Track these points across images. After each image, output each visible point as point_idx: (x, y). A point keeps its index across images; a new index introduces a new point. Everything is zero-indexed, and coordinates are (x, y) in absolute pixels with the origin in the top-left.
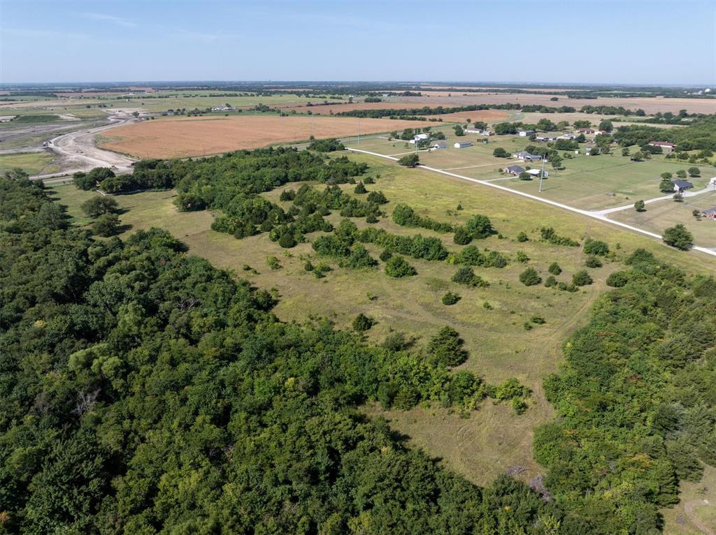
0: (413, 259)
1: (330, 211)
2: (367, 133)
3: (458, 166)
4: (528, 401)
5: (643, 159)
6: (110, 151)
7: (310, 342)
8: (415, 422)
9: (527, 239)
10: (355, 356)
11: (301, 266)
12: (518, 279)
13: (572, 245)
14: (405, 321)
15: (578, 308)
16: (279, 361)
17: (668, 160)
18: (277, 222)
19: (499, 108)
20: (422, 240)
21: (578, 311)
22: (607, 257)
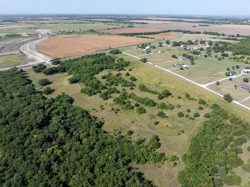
0: (145, 106)
1: (118, 84)
2: (129, 45)
3: (159, 62)
4: (177, 162)
5: (221, 59)
6: (42, 53)
7: (115, 142)
8: (145, 169)
9: (181, 98)
10: (128, 147)
11: (110, 108)
12: (177, 114)
13: (194, 100)
14: (142, 131)
15: (194, 126)
16: (106, 149)
17: (230, 60)
18: (101, 89)
19: (175, 31)
20: (148, 100)
21: (194, 128)
22: (205, 105)
